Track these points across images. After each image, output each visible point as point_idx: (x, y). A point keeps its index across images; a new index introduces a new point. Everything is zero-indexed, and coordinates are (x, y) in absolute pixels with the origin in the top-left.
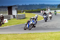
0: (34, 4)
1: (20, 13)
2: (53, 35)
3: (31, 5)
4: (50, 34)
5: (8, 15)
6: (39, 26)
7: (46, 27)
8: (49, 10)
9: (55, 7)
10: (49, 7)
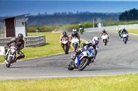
1: (32, 34)
2: (109, 83)
5: (5, 38)
8: (100, 25)
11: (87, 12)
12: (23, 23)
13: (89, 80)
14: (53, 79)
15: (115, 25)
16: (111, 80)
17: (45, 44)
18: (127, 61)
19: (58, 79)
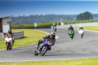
4: (63, 63)
7: (58, 51)
8: (62, 24)
9: (72, 20)
10: (62, 19)
12: (8, 22)
14: (29, 62)
16: (71, 63)
17: (23, 37)
18: (82, 49)
19: (33, 62)
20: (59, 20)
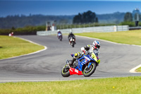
0: (18, 16)
2: (63, 88)
3: (12, 16)
4: (55, 85)
6: (29, 66)
7: (46, 68)
8: (53, 28)
9: (67, 22)
10: (52, 22)
11: (39, 15)
13: (42, 85)
15: (69, 28)
16: (65, 85)
20: (49, 23)
